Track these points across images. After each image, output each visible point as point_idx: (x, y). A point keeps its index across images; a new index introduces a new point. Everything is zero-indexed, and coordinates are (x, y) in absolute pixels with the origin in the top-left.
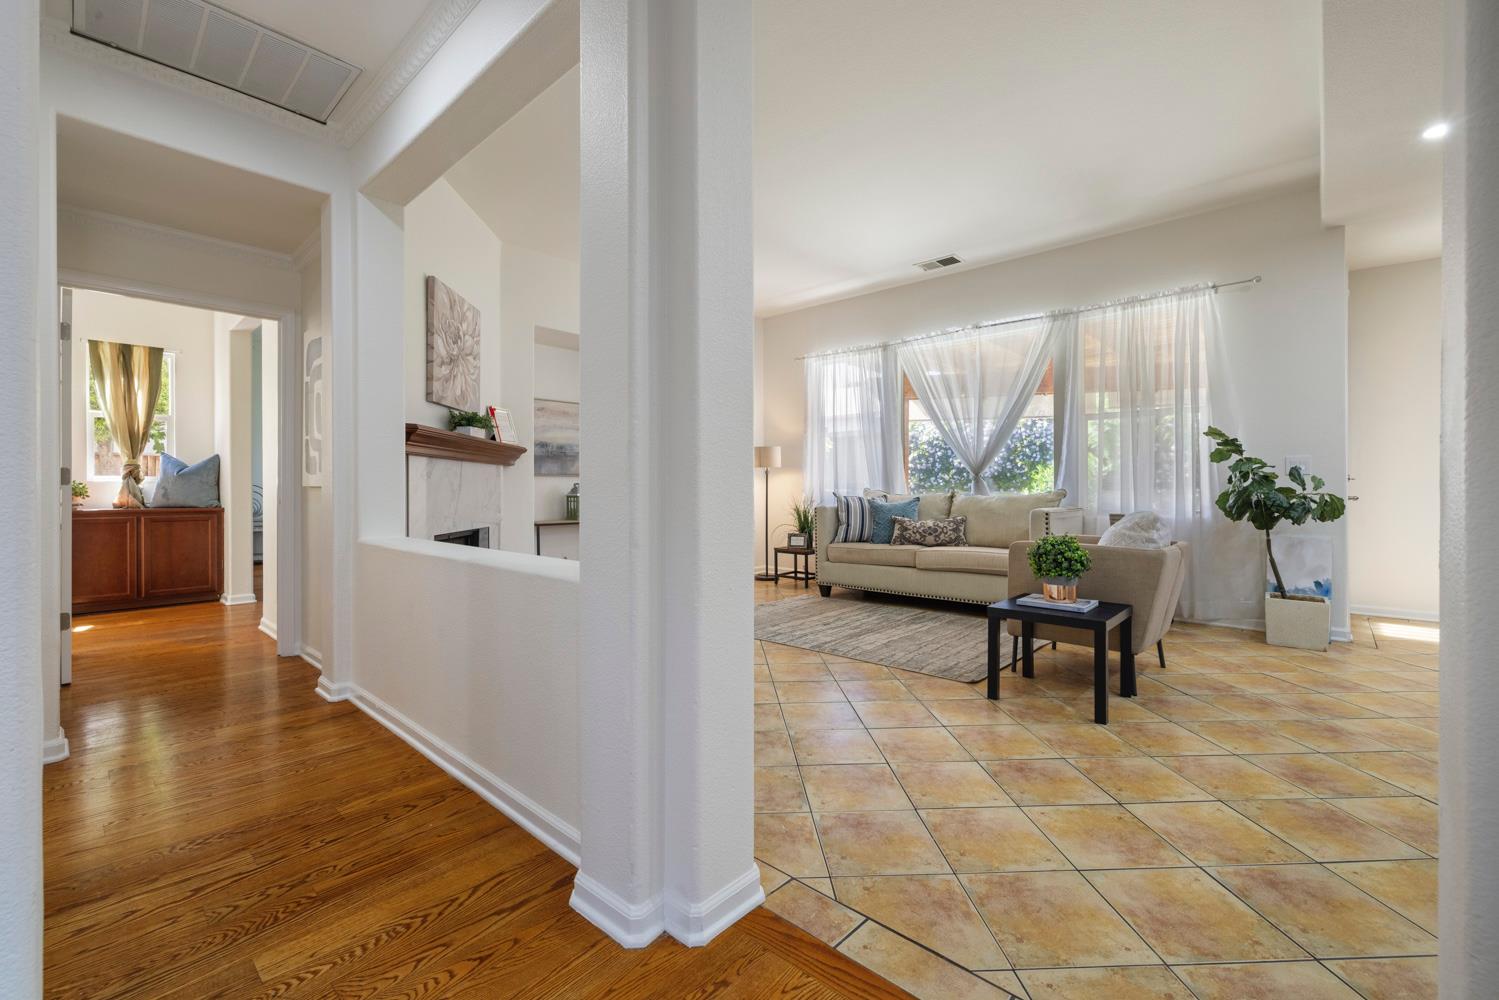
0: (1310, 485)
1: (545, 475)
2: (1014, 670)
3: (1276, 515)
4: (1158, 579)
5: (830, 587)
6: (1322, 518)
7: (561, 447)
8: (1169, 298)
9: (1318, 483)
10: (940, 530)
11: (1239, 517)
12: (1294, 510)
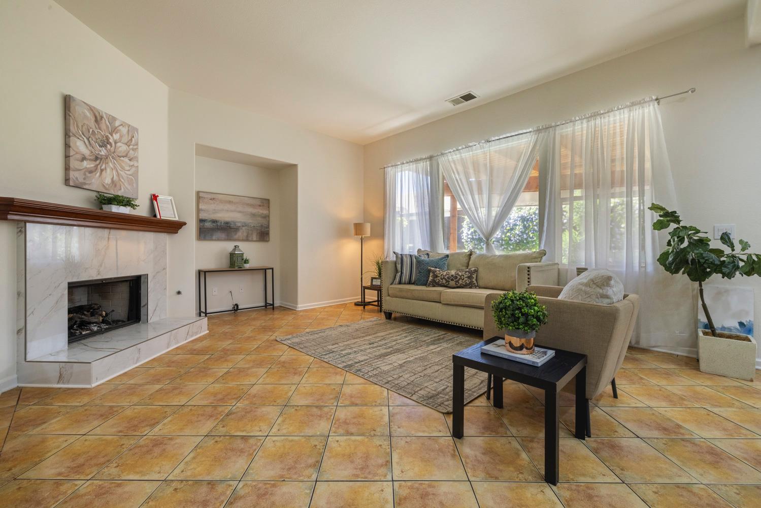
0: (738, 248)
1: (215, 240)
2: (488, 398)
3: (708, 270)
4: (611, 336)
5: (391, 313)
6: (749, 274)
7: (227, 223)
8: (622, 111)
9: (745, 246)
10: (459, 277)
11: (677, 271)
12: (725, 267)
